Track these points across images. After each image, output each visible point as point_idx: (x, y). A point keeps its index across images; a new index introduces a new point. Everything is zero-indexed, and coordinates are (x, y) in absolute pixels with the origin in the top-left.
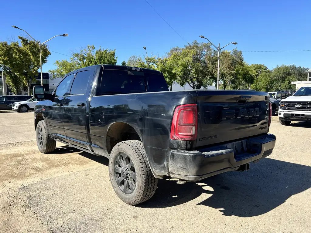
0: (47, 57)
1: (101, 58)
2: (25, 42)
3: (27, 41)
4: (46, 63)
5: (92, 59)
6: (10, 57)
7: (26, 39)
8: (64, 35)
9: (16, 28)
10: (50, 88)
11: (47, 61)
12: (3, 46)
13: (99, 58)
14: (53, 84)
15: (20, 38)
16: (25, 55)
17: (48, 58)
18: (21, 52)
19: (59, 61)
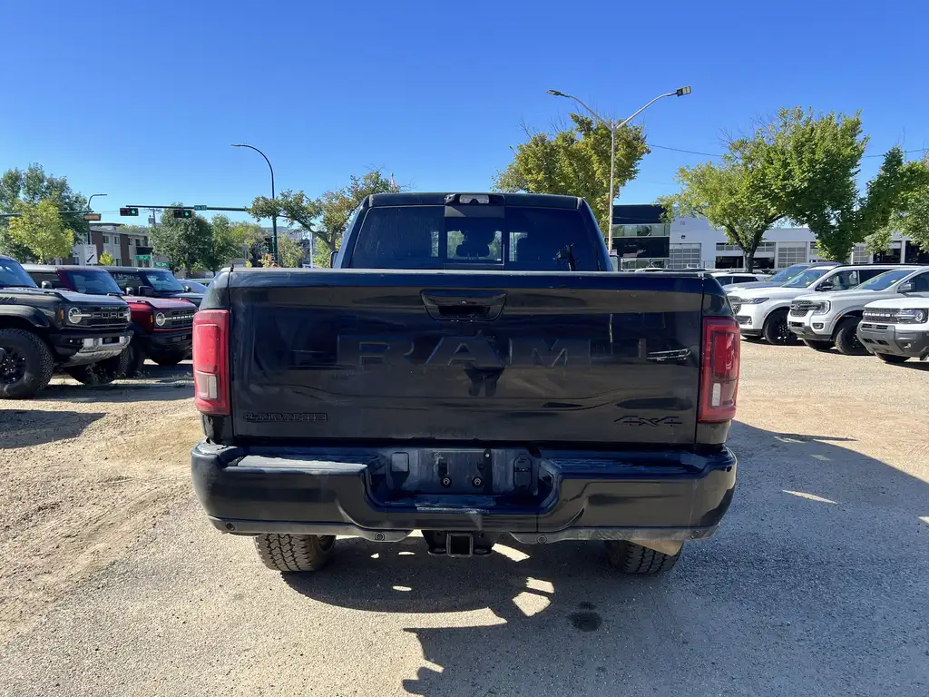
0: (638, 161)
1: (803, 145)
2: (586, 127)
3: (589, 123)
4: (633, 178)
5: (776, 152)
6: (550, 171)
7: (589, 120)
8: (680, 93)
9: (557, 94)
10: (671, 247)
11: (635, 172)
12: (537, 146)
13: (796, 148)
14: (683, 237)
15: (576, 119)
16: (584, 162)
17: (641, 165)
18: (572, 155)
19: (688, 167)
